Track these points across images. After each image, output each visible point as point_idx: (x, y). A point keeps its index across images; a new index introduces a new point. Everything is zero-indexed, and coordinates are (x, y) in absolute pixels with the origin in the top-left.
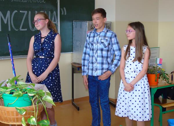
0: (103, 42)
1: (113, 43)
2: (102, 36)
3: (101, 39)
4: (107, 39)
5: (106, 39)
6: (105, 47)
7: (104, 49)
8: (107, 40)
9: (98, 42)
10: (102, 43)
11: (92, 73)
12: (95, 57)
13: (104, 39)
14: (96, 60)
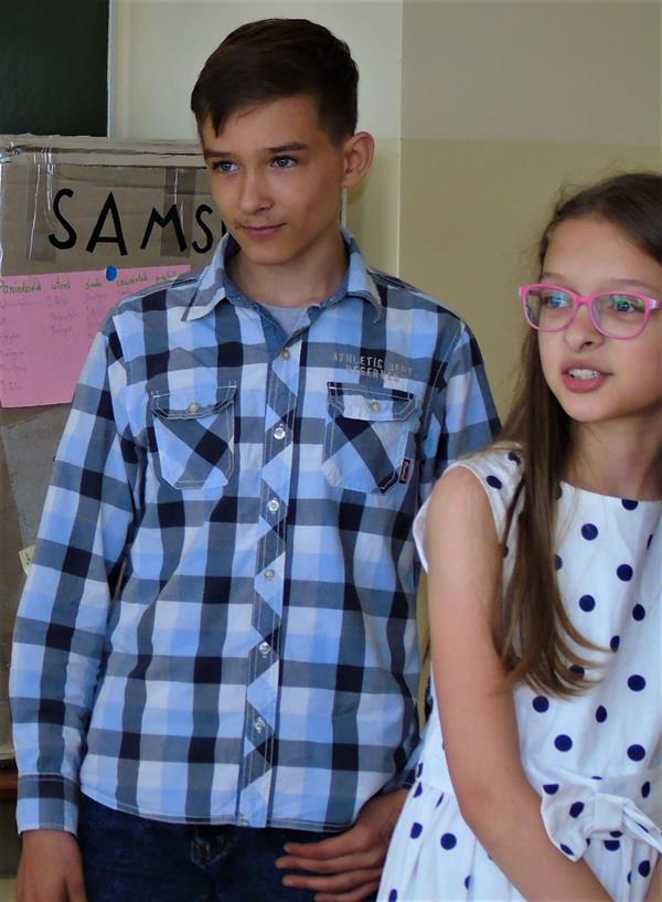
0: (364, 425)
1: (454, 426)
2: (332, 355)
3: (337, 390)
4: (402, 384)
5: (392, 382)
6: (385, 481)
7: (373, 501)
8: (399, 397)
9: (294, 422)
10: (353, 429)
11: (199, 794)
12: (252, 597)
13: (371, 388)
14: (276, 637)
